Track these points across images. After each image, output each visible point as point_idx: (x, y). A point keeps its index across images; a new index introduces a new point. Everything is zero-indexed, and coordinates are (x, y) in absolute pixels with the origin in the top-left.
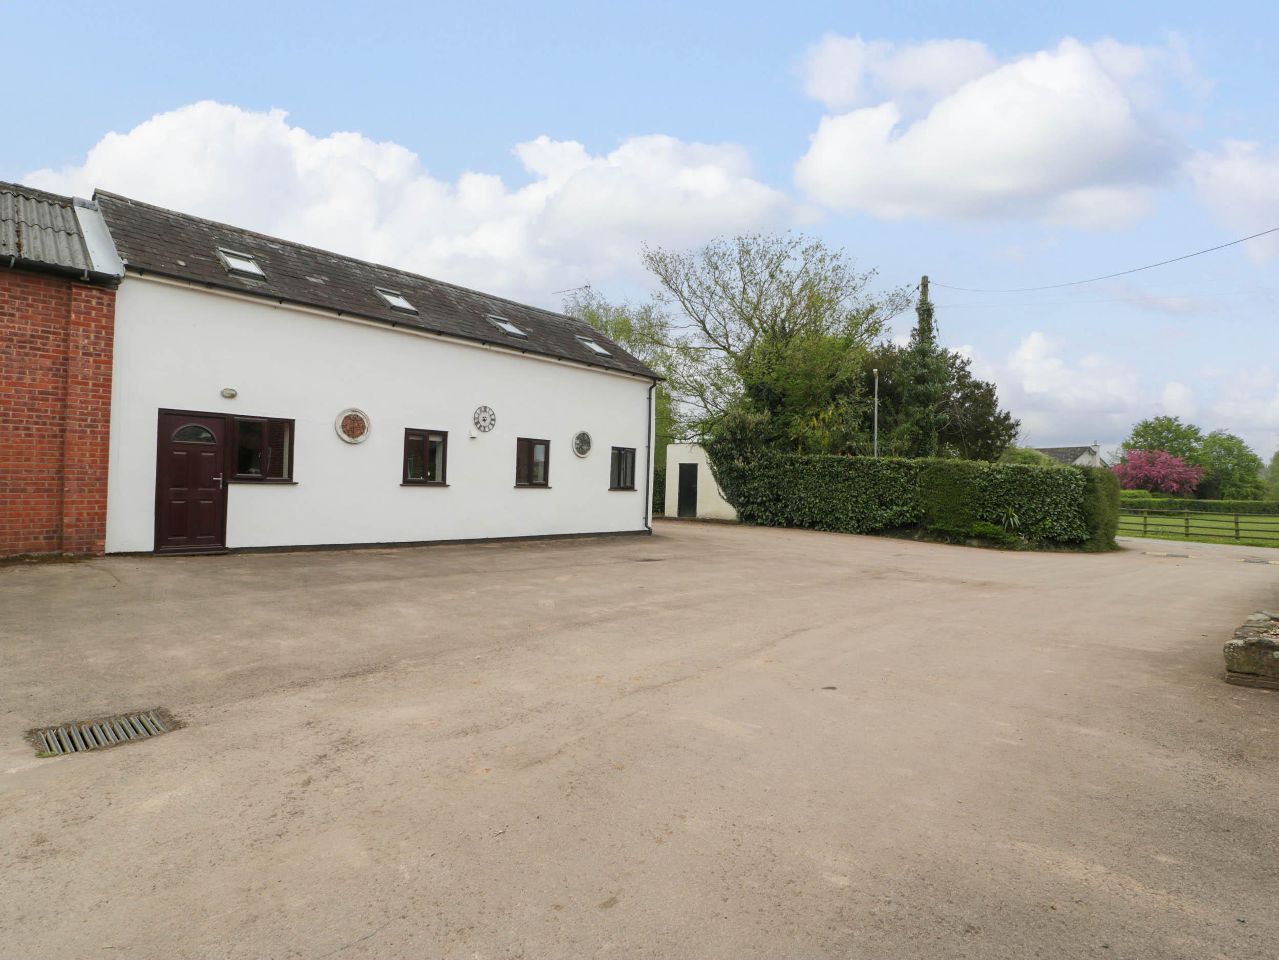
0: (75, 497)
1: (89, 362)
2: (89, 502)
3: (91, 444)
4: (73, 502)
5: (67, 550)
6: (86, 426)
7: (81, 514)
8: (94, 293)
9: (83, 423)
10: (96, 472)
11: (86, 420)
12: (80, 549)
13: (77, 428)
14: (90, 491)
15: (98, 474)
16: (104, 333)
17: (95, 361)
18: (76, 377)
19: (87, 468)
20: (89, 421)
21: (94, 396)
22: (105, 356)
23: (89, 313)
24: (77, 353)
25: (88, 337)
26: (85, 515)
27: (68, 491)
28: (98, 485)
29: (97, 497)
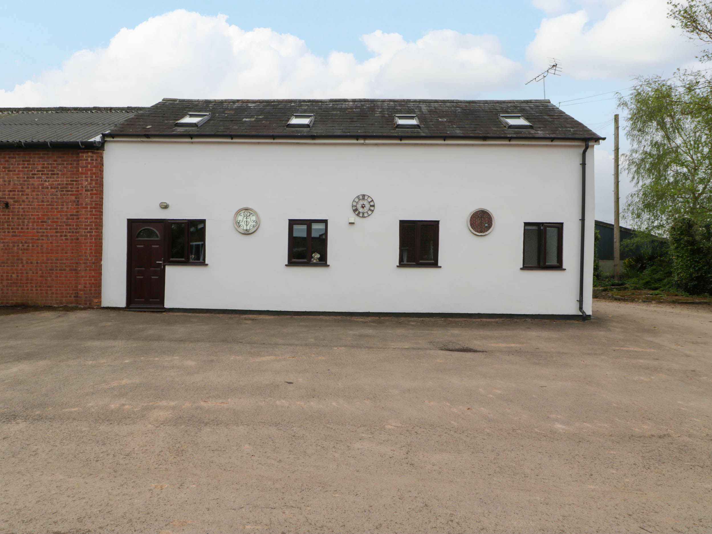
0: (83, 274)
1: (88, 195)
2: (90, 277)
3: (90, 243)
4: (82, 277)
5: (80, 304)
6: (88, 232)
7: (86, 284)
8: (90, 154)
9: (86, 231)
10: (92, 259)
11: (87, 229)
12: (86, 304)
13: (84, 234)
14: (90, 270)
15: (93, 260)
16: (94, 177)
17: (91, 194)
18: (82, 204)
19: (88, 256)
20: (89, 229)
21: (91, 215)
22: (95, 190)
23: (87, 167)
24: (82, 190)
25: (87, 181)
26: (88, 284)
27: (80, 270)
28: (93, 267)
29: (93, 274)
